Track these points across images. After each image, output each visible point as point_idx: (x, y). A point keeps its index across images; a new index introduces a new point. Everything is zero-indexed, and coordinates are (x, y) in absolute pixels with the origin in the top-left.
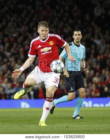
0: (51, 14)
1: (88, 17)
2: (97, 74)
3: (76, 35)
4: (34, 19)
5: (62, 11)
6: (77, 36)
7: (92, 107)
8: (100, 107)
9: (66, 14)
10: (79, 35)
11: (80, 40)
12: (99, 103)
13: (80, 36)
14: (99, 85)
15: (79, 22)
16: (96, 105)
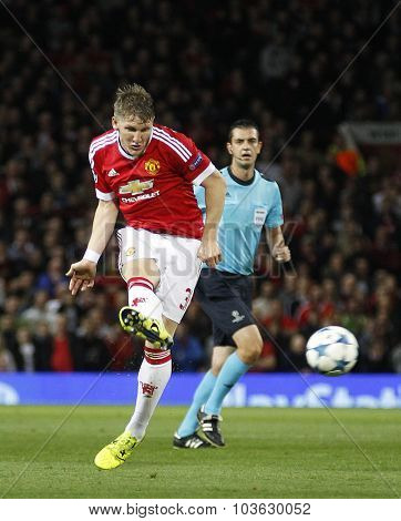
0: (103, 68)
1: (237, 80)
2: (267, 288)
3: (241, 141)
4: (43, 83)
5: (143, 55)
6: (245, 145)
7: (247, 406)
8: (275, 407)
9: (160, 69)
10: (251, 141)
11: (252, 160)
12: (271, 393)
13: (256, 144)
14: (274, 329)
15: (207, 97)
16: (260, 401)
